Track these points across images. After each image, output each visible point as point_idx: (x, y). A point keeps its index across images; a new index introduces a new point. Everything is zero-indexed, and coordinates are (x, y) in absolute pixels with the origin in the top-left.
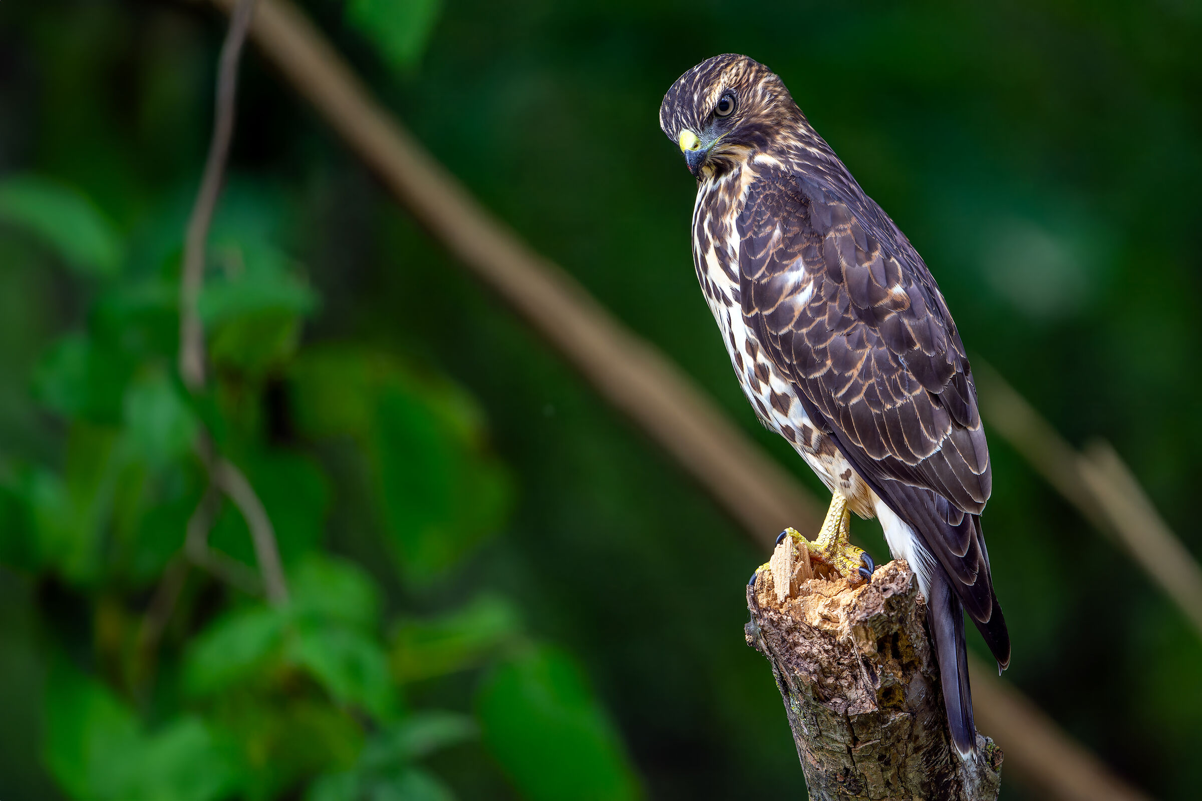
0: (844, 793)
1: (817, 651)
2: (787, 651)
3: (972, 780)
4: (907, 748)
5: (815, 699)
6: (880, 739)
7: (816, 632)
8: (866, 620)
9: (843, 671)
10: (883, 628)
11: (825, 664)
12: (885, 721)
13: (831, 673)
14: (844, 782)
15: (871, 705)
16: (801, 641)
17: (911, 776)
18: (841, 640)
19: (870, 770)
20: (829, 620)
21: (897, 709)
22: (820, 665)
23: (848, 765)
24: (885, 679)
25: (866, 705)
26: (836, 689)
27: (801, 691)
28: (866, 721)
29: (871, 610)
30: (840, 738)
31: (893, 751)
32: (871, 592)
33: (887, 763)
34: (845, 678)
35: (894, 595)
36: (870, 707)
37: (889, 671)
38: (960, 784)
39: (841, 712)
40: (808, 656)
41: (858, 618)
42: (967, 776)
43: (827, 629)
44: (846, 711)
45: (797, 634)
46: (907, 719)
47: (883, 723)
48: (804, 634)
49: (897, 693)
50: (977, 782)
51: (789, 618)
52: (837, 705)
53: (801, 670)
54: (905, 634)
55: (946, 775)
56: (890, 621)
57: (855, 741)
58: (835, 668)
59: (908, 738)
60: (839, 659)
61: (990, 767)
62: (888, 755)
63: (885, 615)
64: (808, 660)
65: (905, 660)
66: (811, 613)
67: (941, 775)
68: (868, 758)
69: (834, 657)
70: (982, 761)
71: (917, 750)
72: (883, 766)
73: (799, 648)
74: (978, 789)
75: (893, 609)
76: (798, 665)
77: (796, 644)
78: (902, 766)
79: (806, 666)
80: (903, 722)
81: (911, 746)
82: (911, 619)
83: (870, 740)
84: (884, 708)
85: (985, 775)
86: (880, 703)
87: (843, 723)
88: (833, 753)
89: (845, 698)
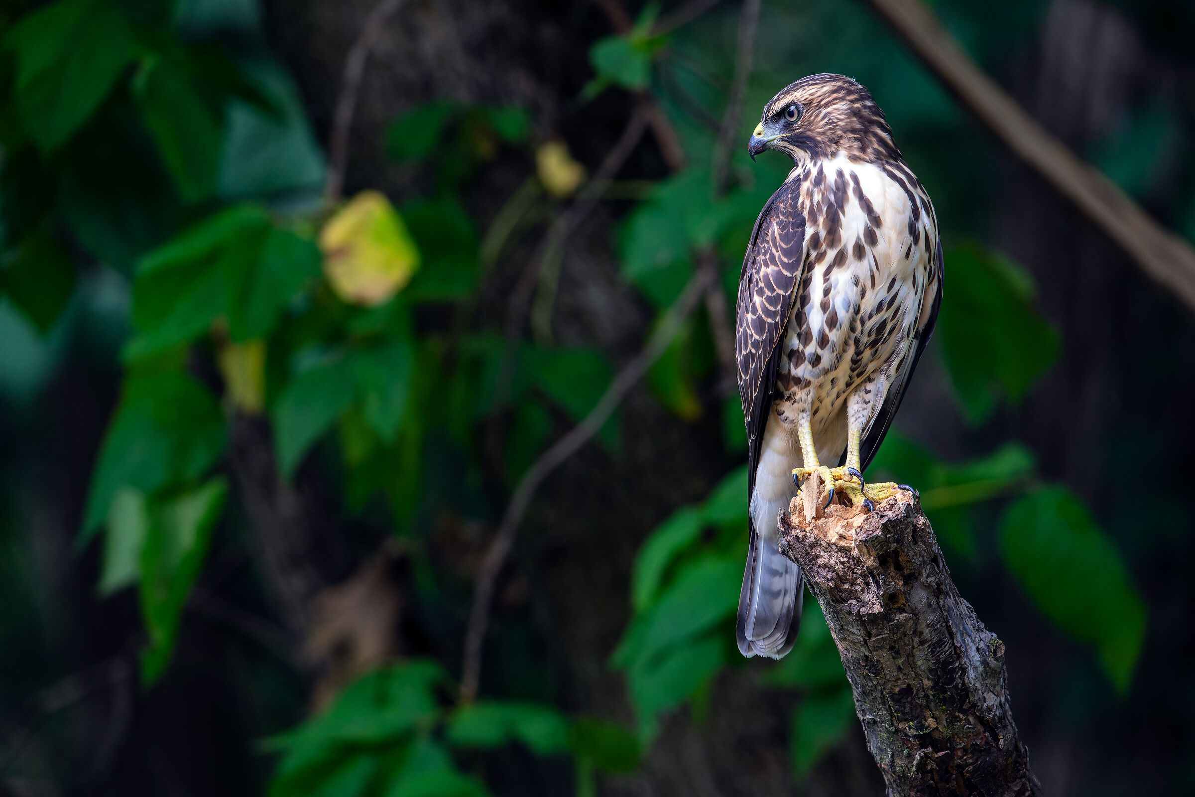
0: (867, 675)
1: (834, 562)
2: (810, 562)
3: (976, 668)
4: (913, 641)
5: (833, 600)
6: (888, 634)
7: (834, 547)
8: (866, 540)
9: (857, 579)
10: (882, 547)
11: (841, 573)
12: (892, 620)
13: (847, 580)
14: (866, 666)
15: (879, 607)
16: (822, 554)
17: (919, 663)
18: (854, 554)
19: (884, 657)
20: (845, 538)
21: (901, 610)
22: (837, 573)
23: (867, 653)
24: (887, 587)
25: (875, 607)
26: (852, 594)
27: (822, 594)
28: (874, 619)
29: (870, 532)
30: (858, 633)
31: (901, 643)
32: (873, 517)
33: (898, 652)
34: (858, 585)
35: (889, 520)
36: (877, 609)
37: (891, 580)
38: (964, 671)
39: (855, 611)
40: (826, 566)
41: (860, 538)
42: (971, 665)
43: (843, 545)
44: (859, 610)
45: (819, 548)
46: (910, 618)
47: (891, 621)
48: (824, 548)
49: (900, 597)
50: (981, 669)
51: (812, 535)
52: (852, 605)
53: (820, 577)
54: (903, 552)
55: (952, 663)
56: (887, 541)
57: (869, 635)
58: (849, 576)
59: (913, 633)
60: (854, 569)
61: (993, 657)
62: (897, 646)
63: (882, 536)
64: (827, 569)
65: (906, 572)
66: (831, 532)
67: (946, 663)
68: (881, 648)
69: (849, 567)
70: (985, 652)
71: (922, 643)
72: (894, 654)
73: (820, 559)
74: (982, 675)
75: (889, 532)
76: (818, 573)
77: (818, 557)
78: (910, 655)
79: (825, 574)
80: (907, 620)
81: (916, 640)
82: (908, 539)
83: (881, 634)
84: (891, 609)
85: (988, 664)
86: (884, 605)
87: (857, 621)
88: (855, 643)
89: (859, 600)
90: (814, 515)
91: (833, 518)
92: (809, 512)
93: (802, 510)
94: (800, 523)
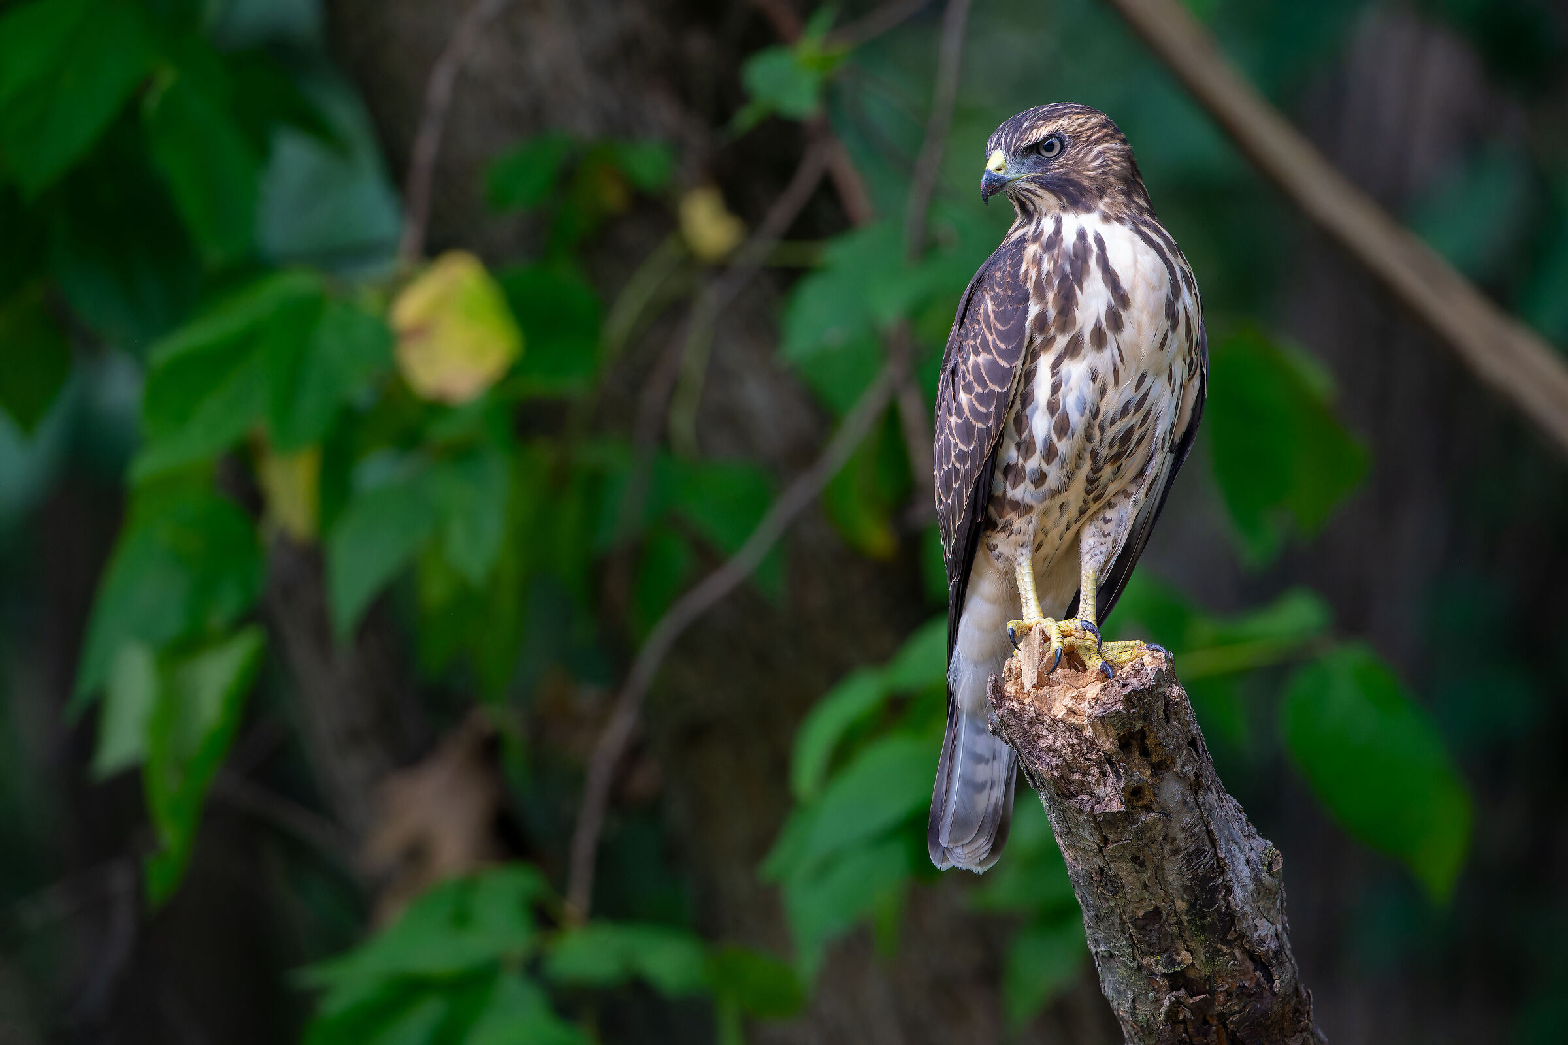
0: (1102, 893)
1: (1060, 745)
2: (1029, 744)
3: (1244, 886)
4: (1162, 849)
5: (1058, 795)
6: (1130, 840)
7: (1061, 725)
8: (1103, 717)
9: (1090, 767)
10: (1124, 725)
11: (1069, 759)
12: (1135, 822)
13: (1078, 768)
14: (1101, 882)
15: (1119, 804)
16: (1044, 734)
17: (1171, 879)
18: (1087, 734)
19: (1124, 870)
20: (1075, 713)
21: (1148, 809)
22: (1065, 760)
23: (1101, 865)
24: (1130, 778)
25: (1114, 804)
26: (1083, 786)
27: (1044, 786)
28: (1112, 820)
29: (1109, 706)
30: (1090, 838)
31: (1147, 851)
32: (1113, 686)
33: (1142, 864)
34: (1093, 775)
35: (1133, 691)
36: (1116, 806)
37: (1134, 769)
38: (1229, 890)
39: (1087, 809)
40: (1050, 750)
41: (1095, 713)
42: (1238, 881)
43: (1073, 722)
44: (1093, 808)
45: (1041, 726)
46: (1160, 820)
47: (1133, 823)
48: (1047, 726)
49: (1146, 792)
50: (1251, 887)
51: (1032, 709)
52: (1084, 802)
53: (1042, 764)
54: (1152, 732)
55: (1212, 879)
56: (1130, 717)
57: (1106, 841)
58: (1080, 763)
59: (1163, 839)
60: (1086, 754)
61: (1267, 872)
62: (1141, 857)
63: (1124, 712)
64: (1051, 754)
65: (1155, 759)
66: (1057, 704)
67: (1205, 880)
68: (1121, 857)
69: (1080, 752)
70: (1257, 865)
71: (1175, 852)
72: (1137, 867)
73: (1043, 741)
74: (1252, 895)
75: (1134, 706)
76: (1039, 759)
77: (1039, 737)
78: (1159, 868)
79: (1048, 760)
80: (1155, 822)
81: (1167, 847)
82: (1158, 716)
83: (1121, 840)
84: (1134, 807)
85: (1261, 881)
86: (1126, 802)
87: (1090, 822)
88: (1086, 851)
89: (1093, 795)
90: (1035, 681)
91: (1060, 687)
92: (1029, 678)
93: (1019, 674)
94: (1016, 692)
